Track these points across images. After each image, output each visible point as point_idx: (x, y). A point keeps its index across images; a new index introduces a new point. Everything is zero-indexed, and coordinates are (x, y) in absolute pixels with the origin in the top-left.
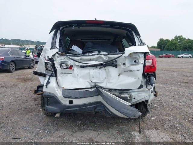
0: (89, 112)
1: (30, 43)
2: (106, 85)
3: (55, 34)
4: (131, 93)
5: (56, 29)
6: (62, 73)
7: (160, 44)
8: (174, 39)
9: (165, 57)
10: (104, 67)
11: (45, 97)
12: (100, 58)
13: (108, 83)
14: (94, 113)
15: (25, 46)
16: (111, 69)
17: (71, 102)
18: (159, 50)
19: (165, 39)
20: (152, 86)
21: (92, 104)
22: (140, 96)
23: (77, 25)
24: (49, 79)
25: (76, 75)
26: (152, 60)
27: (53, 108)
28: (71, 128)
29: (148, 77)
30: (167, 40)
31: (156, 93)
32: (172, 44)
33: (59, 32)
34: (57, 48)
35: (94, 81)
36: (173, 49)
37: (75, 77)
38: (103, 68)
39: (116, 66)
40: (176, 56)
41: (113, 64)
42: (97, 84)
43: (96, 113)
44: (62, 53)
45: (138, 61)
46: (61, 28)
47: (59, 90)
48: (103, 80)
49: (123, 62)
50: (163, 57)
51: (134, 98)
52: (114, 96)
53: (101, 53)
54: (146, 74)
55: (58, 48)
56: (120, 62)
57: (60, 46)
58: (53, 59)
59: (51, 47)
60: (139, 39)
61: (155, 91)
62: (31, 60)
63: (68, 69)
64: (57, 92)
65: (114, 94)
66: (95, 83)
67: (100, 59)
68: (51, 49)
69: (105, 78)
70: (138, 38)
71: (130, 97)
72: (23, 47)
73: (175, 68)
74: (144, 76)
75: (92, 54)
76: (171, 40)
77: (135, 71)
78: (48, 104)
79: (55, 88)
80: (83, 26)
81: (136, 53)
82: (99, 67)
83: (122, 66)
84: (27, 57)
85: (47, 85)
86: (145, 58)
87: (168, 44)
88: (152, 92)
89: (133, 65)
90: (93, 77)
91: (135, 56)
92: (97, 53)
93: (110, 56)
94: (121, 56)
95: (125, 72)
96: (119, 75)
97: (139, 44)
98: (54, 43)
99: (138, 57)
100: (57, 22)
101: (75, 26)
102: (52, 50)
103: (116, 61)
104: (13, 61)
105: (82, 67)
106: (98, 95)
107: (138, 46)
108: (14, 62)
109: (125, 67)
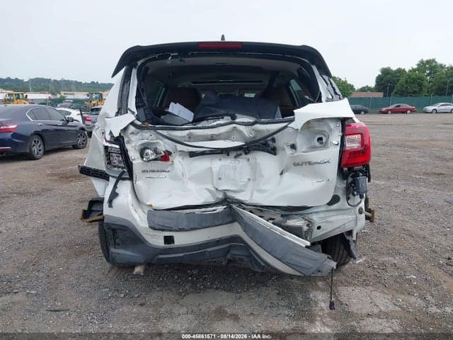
0: (214, 260)
1: (73, 87)
2: (251, 196)
3: (127, 78)
4: (310, 216)
5: (128, 64)
6: (144, 171)
7: (382, 80)
8: (415, 67)
9: (394, 112)
10: (246, 154)
11: (108, 229)
12: (235, 132)
13: (255, 192)
14: (223, 263)
15: (62, 93)
16: (262, 158)
17: (169, 240)
18: (381, 95)
19: (394, 68)
20: (361, 197)
21: (218, 242)
22: (333, 222)
23: (176, 54)
24: (115, 187)
25: (180, 174)
26: (360, 135)
27: (128, 253)
28: (175, 287)
29: (352, 177)
30: (400, 71)
31: (370, 215)
32: (412, 81)
33: (134, 71)
34: (130, 111)
35: (221, 188)
36: (415, 92)
37: (176, 178)
38: (244, 156)
39: (273, 151)
40: (420, 109)
41: (266, 145)
42: (229, 194)
43: (228, 264)
44: (143, 122)
45: (327, 140)
46: (139, 63)
47: (140, 211)
48: (245, 186)
49: (292, 143)
50: (390, 112)
51: (319, 228)
52: (270, 224)
53: (237, 120)
54: (346, 169)
55: (133, 113)
56: (282, 141)
57: (138, 107)
58: (123, 138)
59: (117, 111)
60: (327, 84)
61: (368, 210)
62: (77, 129)
63: (161, 160)
64: (136, 216)
65: (271, 219)
66: (224, 191)
67: (236, 136)
68: (118, 114)
69: (249, 180)
70: (326, 82)
71: (308, 225)
72: (58, 96)
73: (415, 138)
74: (342, 174)
75: (215, 124)
76: (410, 71)
77: (319, 163)
78: (116, 245)
79: (131, 207)
80: (193, 55)
81: (322, 120)
82: (233, 154)
83: (289, 151)
84: (70, 124)
85: (110, 202)
86: (343, 130)
87: (402, 80)
88: (361, 212)
89: (314, 148)
90: (220, 179)
91: (318, 127)
92: (227, 119)
93: (258, 127)
94: (286, 127)
95: (296, 165)
96: (281, 174)
97: (327, 98)
98: (124, 99)
99: (326, 129)
100: (129, 49)
101: (173, 57)
102: (119, 117)
103: (274, 140)
104: (37, 133)
105: (192, 155)
106: (232, 222)
107: (327, 101)
108: (40, 134)
109: (295, 154)
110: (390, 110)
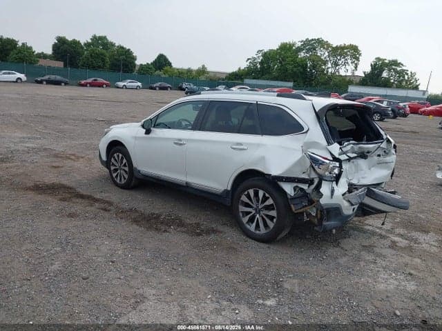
7: (59, 48)
18: (60, 64)
24: (332, 186)
30: (76, 43)
49: (378, 154)
50: (88, 85)
78: (324, 221)
83: (376, 158)
96: (370, 168)
109: (380, 159)
110: (89, 83)
